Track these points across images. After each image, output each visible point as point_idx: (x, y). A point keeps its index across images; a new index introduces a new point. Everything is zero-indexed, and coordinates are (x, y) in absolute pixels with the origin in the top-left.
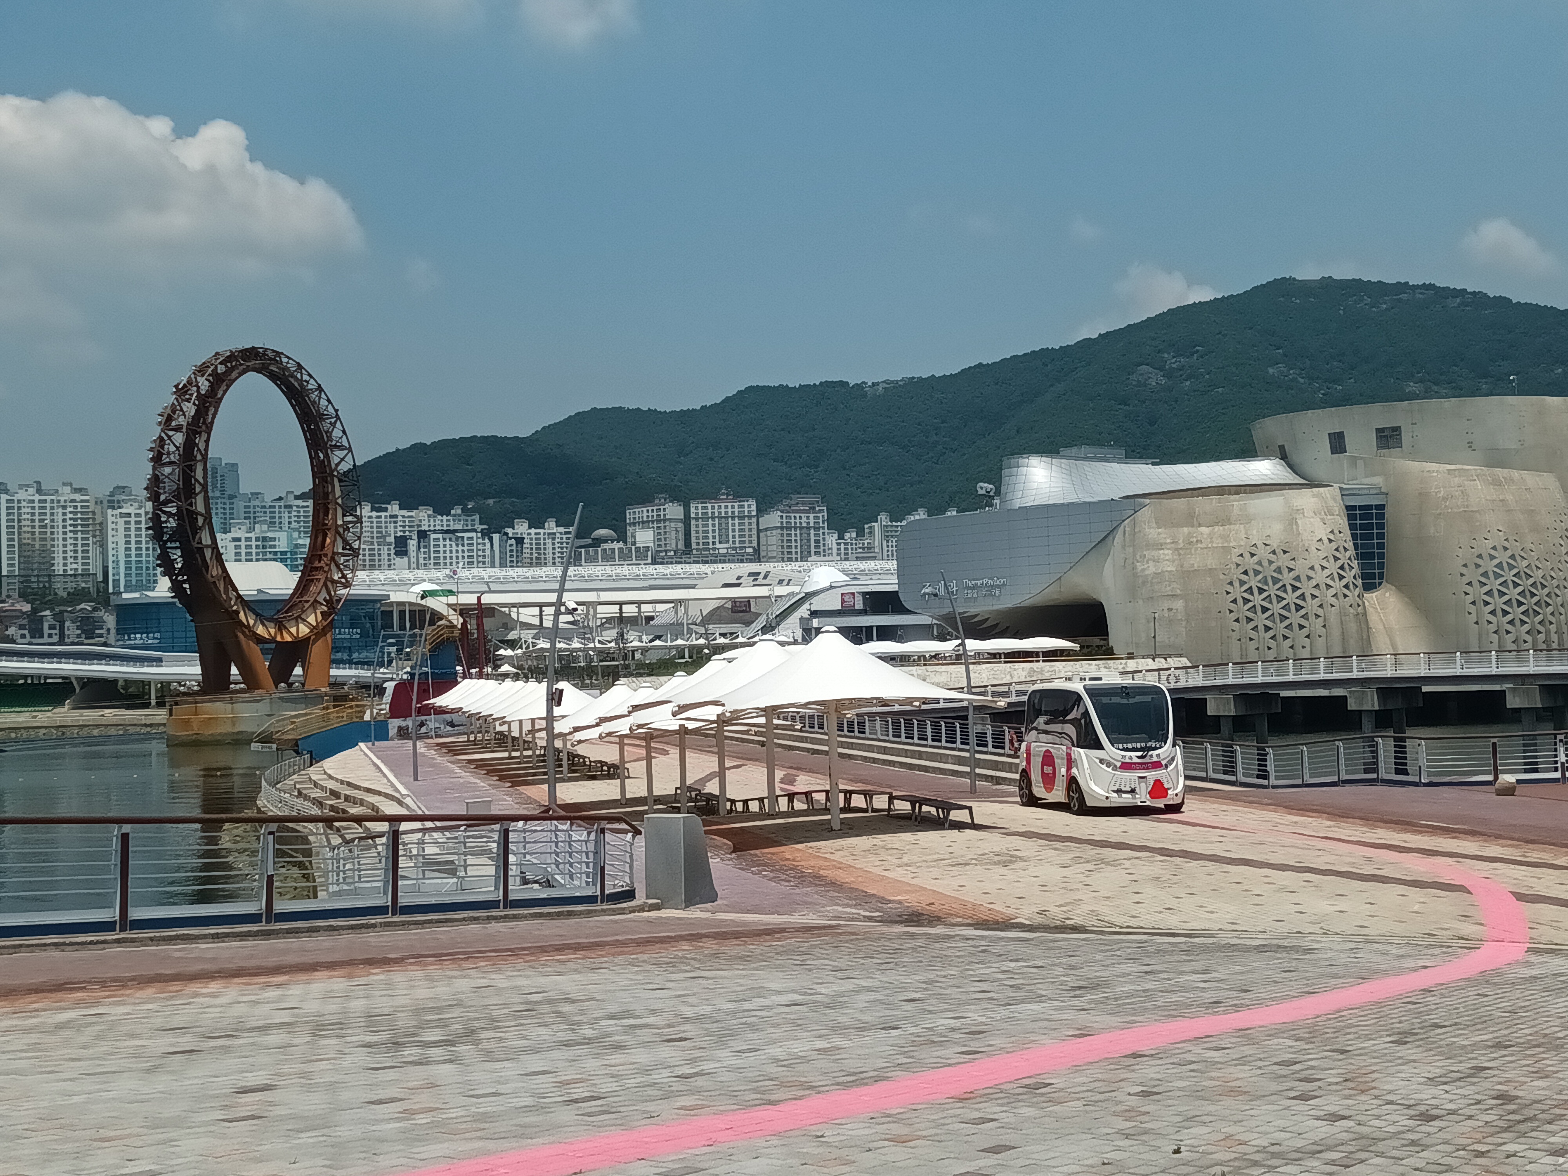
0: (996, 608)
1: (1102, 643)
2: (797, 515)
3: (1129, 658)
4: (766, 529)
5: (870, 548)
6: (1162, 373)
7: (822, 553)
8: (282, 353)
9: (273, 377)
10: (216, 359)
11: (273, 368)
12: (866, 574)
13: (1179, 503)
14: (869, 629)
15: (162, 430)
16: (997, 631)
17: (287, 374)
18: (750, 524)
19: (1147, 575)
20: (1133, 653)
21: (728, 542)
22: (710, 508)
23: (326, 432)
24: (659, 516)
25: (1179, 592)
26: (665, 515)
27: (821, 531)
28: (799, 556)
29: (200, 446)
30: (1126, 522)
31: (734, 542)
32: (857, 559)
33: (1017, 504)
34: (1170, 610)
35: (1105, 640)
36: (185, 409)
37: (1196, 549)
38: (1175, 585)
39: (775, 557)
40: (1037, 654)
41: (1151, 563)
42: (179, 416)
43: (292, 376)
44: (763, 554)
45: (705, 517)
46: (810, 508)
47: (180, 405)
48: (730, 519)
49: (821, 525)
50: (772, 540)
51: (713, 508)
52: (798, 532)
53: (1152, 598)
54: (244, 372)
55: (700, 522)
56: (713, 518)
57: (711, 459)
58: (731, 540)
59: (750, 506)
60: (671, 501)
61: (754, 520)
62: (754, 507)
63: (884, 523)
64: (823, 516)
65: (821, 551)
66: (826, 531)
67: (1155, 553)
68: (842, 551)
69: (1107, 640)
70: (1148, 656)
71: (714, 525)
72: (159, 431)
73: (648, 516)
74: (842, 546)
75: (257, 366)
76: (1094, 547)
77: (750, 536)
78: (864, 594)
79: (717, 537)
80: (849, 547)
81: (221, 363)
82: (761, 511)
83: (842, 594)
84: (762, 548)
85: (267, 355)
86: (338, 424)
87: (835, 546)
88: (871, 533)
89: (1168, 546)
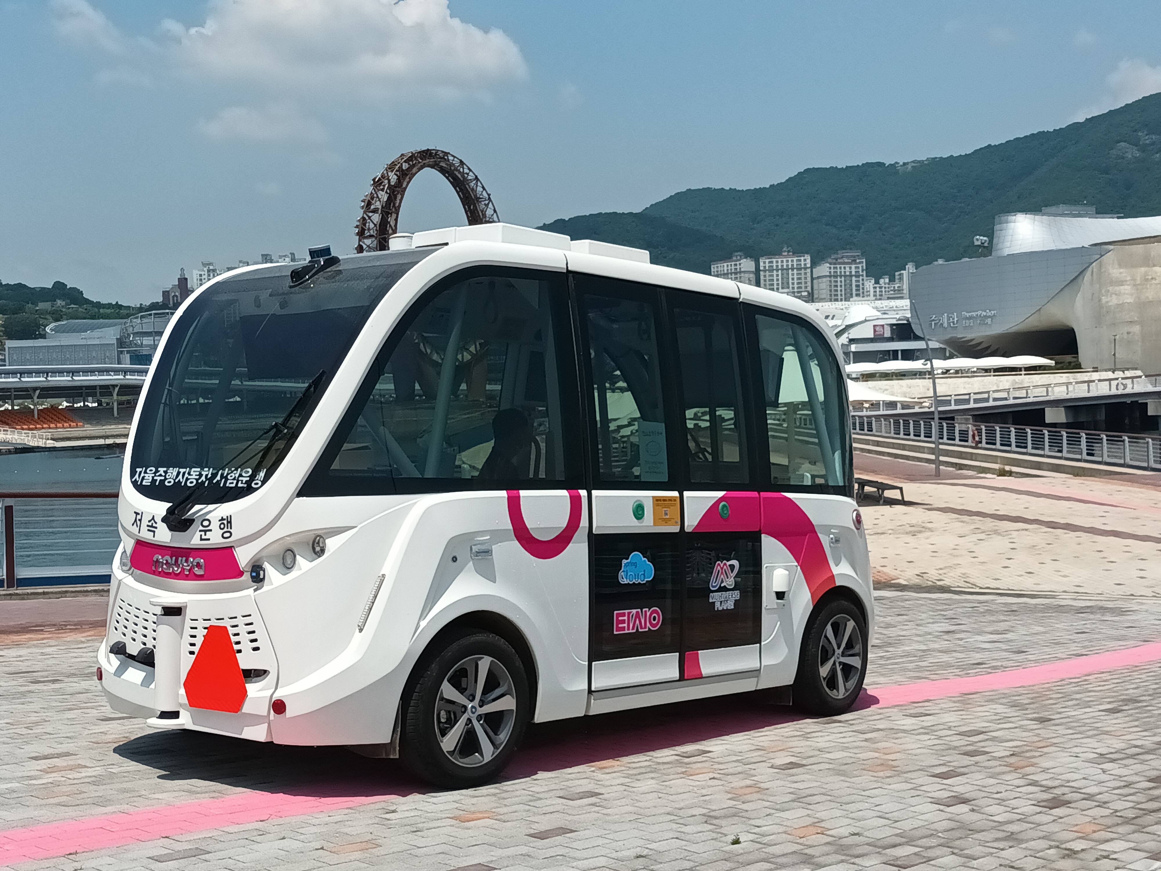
0: (988, 333)
1: (1074, 360)
2: (843, 266)
3: (1093, 371)
4: (819, 277)
5: (900, 290)
6: (1136, 148)
7: (861, 295)
8: (449, 153)
9: (442, 171)
10: (402, 159)
11: (443, 164)
12: (894, 310)
13: (1139, 248)
14: (895, 352)
15: (365, 212)
16: (989, 351)
17: (453, 168)
18: (805, 274)
19: (1111, 306)
20: (1097, 368)
21: (788, 288)
22: (774, 262)
23: (482, 212)
24: (736, 269)
25: (1136, 319)
26: (740, 268)
27: (861, 278)
28: (843, 297)
29: (391, 223)
30: (1094, 264)
31: (793, 288)
32: (889, 298)
33: (1007, 252)
34: (1128, 333)
35: (1075, 357)
36: (380, 197)
37: (1151, 285)
38: (1132, 314)
39: (825, 299)
40: (1020, 369)
41: (1114, 296)
42: (376, 201)
43: (457, 170)
44: (815, 296)
45: (771, 270)
46: (853, 260)
47: (376, 193)
48: (790, 271)
49: (861, 273)
50: (823, 286)
51: (777, 262)
52: (843, 279)
53: (1114, 324)
54: (422, 168)
55: (767, 273)
56: (777, 270)
57: (777, 225)
58: (791, 286)
59: (806, 260)
60: (746, 258)
61: (809, 270)
62: (809, 261)
63: (911, 271)
64: (862, 267)
65: (861, 293)
66: (865, 278)
67: (1117, 288)
68: (878, 293)
69: (1078, 357)
70: (1109, 370)
71: (778, 275)
72: (362, 212)
73: (728, 270)
74: (878, 289)
75: (431, 163)
76: (1068, 284)
77: (806, 283)
78: (892, 325)
79: (780, 284)
80: (883, 289)
81: (405, 162)
82: (814, 264)
83: (875, 326)
84: (815, 292)
85: (438, 155)
86: (490, 205)
87: (872, 290)
88: (901, 279)
89: (1128, 283)
